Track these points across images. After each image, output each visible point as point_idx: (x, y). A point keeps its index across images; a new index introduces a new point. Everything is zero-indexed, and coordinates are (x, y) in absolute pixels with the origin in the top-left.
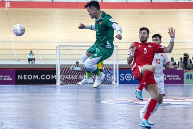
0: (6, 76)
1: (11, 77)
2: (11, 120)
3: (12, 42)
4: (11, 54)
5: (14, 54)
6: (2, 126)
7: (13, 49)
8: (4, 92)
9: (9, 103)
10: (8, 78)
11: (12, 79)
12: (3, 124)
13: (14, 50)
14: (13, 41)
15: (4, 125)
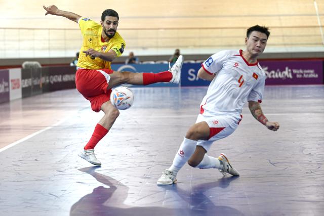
0: (307, 71)
1: (316, 72)
2: (317, 141)
3: (316, 15)
4: (315, 35)
5: (320, 35)
6: (302, 151)
7: (318, 27)
8: (304, 96)
9: (313, 114)
10: (311, 74)
11: (317, 76)
12: (303, 147)
13: (321, 28)
14: (317, 13)
15: (306, 150)
